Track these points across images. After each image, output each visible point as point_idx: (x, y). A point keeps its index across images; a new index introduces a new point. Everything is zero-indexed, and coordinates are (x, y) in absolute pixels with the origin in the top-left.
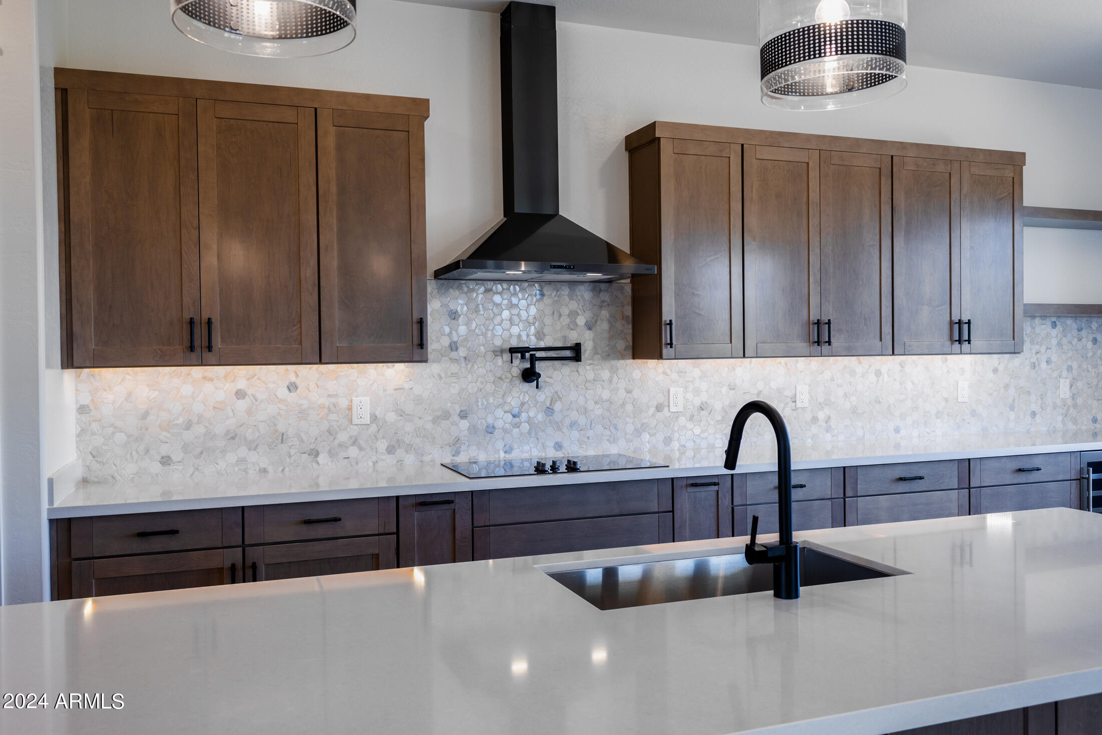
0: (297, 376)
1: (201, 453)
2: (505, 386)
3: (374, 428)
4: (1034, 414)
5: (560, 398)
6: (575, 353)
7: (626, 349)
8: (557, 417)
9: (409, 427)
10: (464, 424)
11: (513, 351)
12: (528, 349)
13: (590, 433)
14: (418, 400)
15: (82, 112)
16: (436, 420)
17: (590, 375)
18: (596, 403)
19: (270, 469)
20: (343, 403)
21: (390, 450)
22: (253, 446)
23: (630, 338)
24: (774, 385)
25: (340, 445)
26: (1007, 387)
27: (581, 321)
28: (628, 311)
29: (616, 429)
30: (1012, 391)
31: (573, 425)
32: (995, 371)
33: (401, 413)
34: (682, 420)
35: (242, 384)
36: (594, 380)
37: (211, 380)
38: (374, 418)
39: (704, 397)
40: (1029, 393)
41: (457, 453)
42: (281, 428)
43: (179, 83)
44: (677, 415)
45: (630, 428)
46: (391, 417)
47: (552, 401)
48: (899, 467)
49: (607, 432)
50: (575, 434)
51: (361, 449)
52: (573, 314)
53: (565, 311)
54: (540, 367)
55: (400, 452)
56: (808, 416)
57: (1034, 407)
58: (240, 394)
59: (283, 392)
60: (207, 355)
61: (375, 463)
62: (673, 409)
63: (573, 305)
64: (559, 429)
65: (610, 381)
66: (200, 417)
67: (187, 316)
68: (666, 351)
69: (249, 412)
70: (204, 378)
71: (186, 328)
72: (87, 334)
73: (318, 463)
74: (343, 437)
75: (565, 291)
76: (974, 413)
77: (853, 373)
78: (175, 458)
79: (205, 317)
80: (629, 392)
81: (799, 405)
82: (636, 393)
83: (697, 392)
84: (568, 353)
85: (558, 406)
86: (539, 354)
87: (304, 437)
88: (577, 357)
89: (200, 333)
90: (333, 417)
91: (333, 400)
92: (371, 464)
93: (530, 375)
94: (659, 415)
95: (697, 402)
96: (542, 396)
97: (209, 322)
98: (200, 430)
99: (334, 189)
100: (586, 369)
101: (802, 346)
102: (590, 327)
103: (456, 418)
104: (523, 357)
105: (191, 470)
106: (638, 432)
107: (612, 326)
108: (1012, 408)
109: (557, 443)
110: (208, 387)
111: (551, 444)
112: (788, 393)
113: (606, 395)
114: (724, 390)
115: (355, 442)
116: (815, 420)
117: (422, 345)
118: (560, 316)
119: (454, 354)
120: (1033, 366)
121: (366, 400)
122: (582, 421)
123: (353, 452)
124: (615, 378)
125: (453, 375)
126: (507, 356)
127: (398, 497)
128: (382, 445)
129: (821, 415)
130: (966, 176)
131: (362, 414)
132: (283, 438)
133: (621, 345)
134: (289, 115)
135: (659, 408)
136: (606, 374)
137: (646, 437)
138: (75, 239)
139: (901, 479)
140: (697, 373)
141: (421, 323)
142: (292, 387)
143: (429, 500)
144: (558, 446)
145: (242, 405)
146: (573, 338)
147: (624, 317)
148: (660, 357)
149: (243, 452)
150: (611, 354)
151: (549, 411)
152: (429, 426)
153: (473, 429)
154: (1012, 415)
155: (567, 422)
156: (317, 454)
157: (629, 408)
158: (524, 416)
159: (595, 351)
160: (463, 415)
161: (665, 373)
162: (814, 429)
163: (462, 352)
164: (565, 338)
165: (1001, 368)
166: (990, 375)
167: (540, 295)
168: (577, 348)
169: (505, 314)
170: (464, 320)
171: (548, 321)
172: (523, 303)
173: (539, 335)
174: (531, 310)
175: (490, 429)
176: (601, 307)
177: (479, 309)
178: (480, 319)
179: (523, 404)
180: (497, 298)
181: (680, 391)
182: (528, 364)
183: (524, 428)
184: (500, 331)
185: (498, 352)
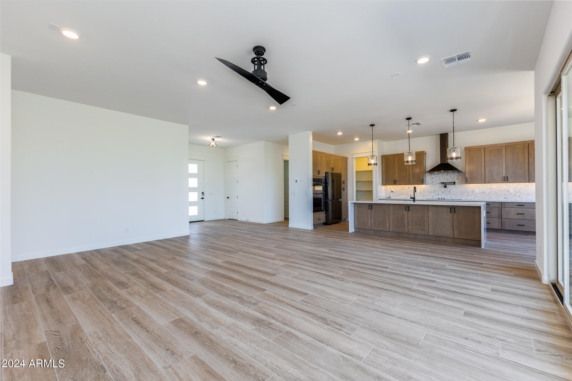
2: (441, 188)
3: (420, 193)
8: (451, 193)
10: (434, 193)
11: (441, 183)
12: (444, 183)
14: (427, 190)
15: (384, 159)
16: (429, 193)
17: (458, 187)
18: (459, 191)
21: (422, 196)
22: (404, 195)
24: (503, 188)
27: (456, 178)
31: (454, 194)
33: (424, 192)
34: (478, 194)
35: (403, 187)
38: (420, 192)
39: (484, 190)
41: (433, 197)
42: (408, 193)
44: (477, 193)
45: (466, 195)
46: (423, 192)
47: (450, 190)
48: (518, 203)
49: (461, 196)
50: (454, 196)
51: (418, 196)
53: (452, 177)
54: (447, 185)
55: (424, 197)
56: (513, 194)
58: (402, 189)
59: (408, 188)
63: (454, 176)
65: (462, 188)
67: (394, 180)
72: (384, 183)
77: (528, 186)
80: (466, 189)
81: (510, 192)
82: (467, 190)
83: (482, 189)
85: (451, 191)
86: (446, 183)
88: (455, 184)
89: (395, 182)
93: (445, 187)
94: (473, 193)
95: (482, 191)
96: (448, 190)
97: (396, 180)
98: (398, 193)
100: (457, 186)
102: (457, 179)
103: (432, 192)
106: (468, 196)
107: (462, 179)
110: (399, 188)
112: (507, 190)
113: (461, 190)
114: (489, 189)
116: (515, 195)
117: (424, 182)
118: (451, 177)
119: (432, 184)
122: (456, 194)
124: (463, 187)
125: (432, 186)
128: (421, 196)
129: (517, 195)
132: (408, 194)
133: (464, 182)
135: (473, 192)
136: (461, 186)
137: (469, 197)
138: (383, 172)
139: (518, 205)
140: (482, 186)
141: (423, 179)
142: (409, 188)
144: (451, 197)
145: (403, 190)
146: (454, 181)
149: (403, 195)
150: (461, 183)
151: (449, 192)
153: (436, 194)
155: (453, 194)
157: (466, 192)
158: (444, 193)
159: (459, 183)
160: (434, 192)
161: (474, 186)
162: (515, 197)
163: (434, 183)
164: (452, 181)
167: (448, 175)
168: (454, 182)
169: (441, 178)
170: (434, 179)
171: (449, 178)
172: (444, 176)
173: (448, 181)
174: (446, 177)
175: (439, 194)
176: (460, 176)
177: (437, 177)
178: (437, 179)
179: (444, 191)
180: (440, 176)
181: (478, 189)
182: (445, 185)
183: (445, 194)
184: (440, 180)
185: (439, 183)
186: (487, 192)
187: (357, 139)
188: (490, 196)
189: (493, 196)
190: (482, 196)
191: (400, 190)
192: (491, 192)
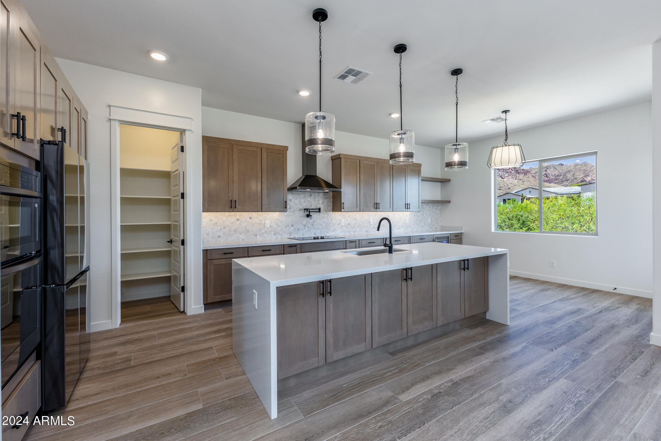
0: (252, 215)
1: (228, 235)
2: (302, 218)
3: (270, 229)
4: (423, 226)
5: (315, 222)
6: (319, 210)
7: (331, 209)
8: (315, 226)
9: (279, 229)
10: (292, 228)
11: (305, 209)
12: (308, 209)
13: (322, 231)
14: (281, 222)
17: (323, 216)
18: (324, 223)
19: (245, 239)
20: (263, 222)
21: (275, 234)
22: (241, 233)
23: (332, 207)
24: (365, 219)
25: (262, 233)
26: (417, 220)
27: (320, 202)
28: (332, 200)
29: (328, 229)
30: (418, 220)
32: (414, 216)
33: (277, 225)
34: (344, 227)
35: (238, 217)
36: (323, 217)
37: (231, 216)
38: (271, 226)
39: (349, 222)
40: (422, 221)
41: (291, 235)
42: (248, 228)
43: (229, 140)
45: (332, 229)
46: (275, 226)
47: (314, 222)
48: (395, 238)
49: (326, 230)
50: (319, 231)
51: (267, 234)
52: (319, 200)
53: (317, 199)
54: (311, 214)
55: (277, 235)
56: (373, 227)
57: (423, 225)
58: (238, 220)
59: (248, 219)
60: (235, 209)
61: (271, 238)
62: (342, 225)
63: (319, 198)
64: (315, 230)
65: (327, 218)
66: (228, 225)
67: (230, 199)
68: (342, 210)
69: (240, 224)
70: (229, 215)
71: (230, 203)
73: (257, 238)
74: (263, 231)
75: (317, 194)
76: (410, 226)
78: (221, 236)
79: (234, 199)
80: (331, 220)
81: (371, 224)
82: (333, 221)
83: (347, 221)
84: (317, 210)
85: (315, 224)
86: (311, 210)
87: (254, 232)
88: (320, 211)
89: (233, 203)
90: (261, 226)
91: (261, 222)
92: (270, 238)
93: (308, 216)
94: (339, 226)
95: (347, 223)
96: (311, 221)
97: (235, 201)
98: (227, 229)
99: (265, 168)
100: (322, 214)
101: (373, 209)
102: (323, 204)
103: (291, 227)
104: (307, 211)
105: (225, 239)
106: (334, 230)
107: (328, 204)
108: (418, 225)
109: (315, 233)
110: (230, 218)
111: (313, 233)
112: (368, 221)
113: (326, 221)
114: (354, 220)
115: (266, 233)
117: (286, 207)
118: (316, 201)
120: (423, 215)
121: (269, 222)
122: (321, 227)
123: (265, 235)
124: (328, 217)
125: (290, 215)
126: (303, 211)
127: (284, 245)
128: (272, 233)
130: (409, 169)
131: (268, 224)
132: (248, 231)
134: (255, 149)
135: (339, 224)
136: (326, 216)
138: (204, 178)
139: (396, 241)
140: (347, 216)
141: (286, 202)
142: (251, 218)
143: (291, 245)
144: (315, 234)
145: (238, 222)
146: (319, 206)
147: (330, 201)
148: (341, 211)
149: (238, 235)
150: (327, 211)
151: (313, 225)
152: (284, 228)
153: (295, 229)
154: (418, 227)
155: (317, 227)
156: (256, 236)
157: (332, 224)
158: (307, 226)
159: (324, 210)
160: (292, 226)
161: (340, 216)
163: (292, 209)
164: (317, 206)
165: (416, 215)
166: (413, 217)
167: (311, 195)
168: (319, 209)
169: (303, 200)
170: (293, 201)
171: (313, 202)
172: (307, 197)
173: (311, 206)
174: (309, 199)
175: (299, 229)
176: (325, 199)
177: (296, 199)
178: (297, 201)
179: (306, 223)
180: (300, 196)
181: (344, 220)
182: (308, 213)
183: (307, 229)
184: (301, 204)
185: (301, 210)
186: (352, 224)
187: (158, 57)
188: (354, 230)
189: (357, 230)
190: (347, 230)
191: (232, 223)
192: (356, 224)
